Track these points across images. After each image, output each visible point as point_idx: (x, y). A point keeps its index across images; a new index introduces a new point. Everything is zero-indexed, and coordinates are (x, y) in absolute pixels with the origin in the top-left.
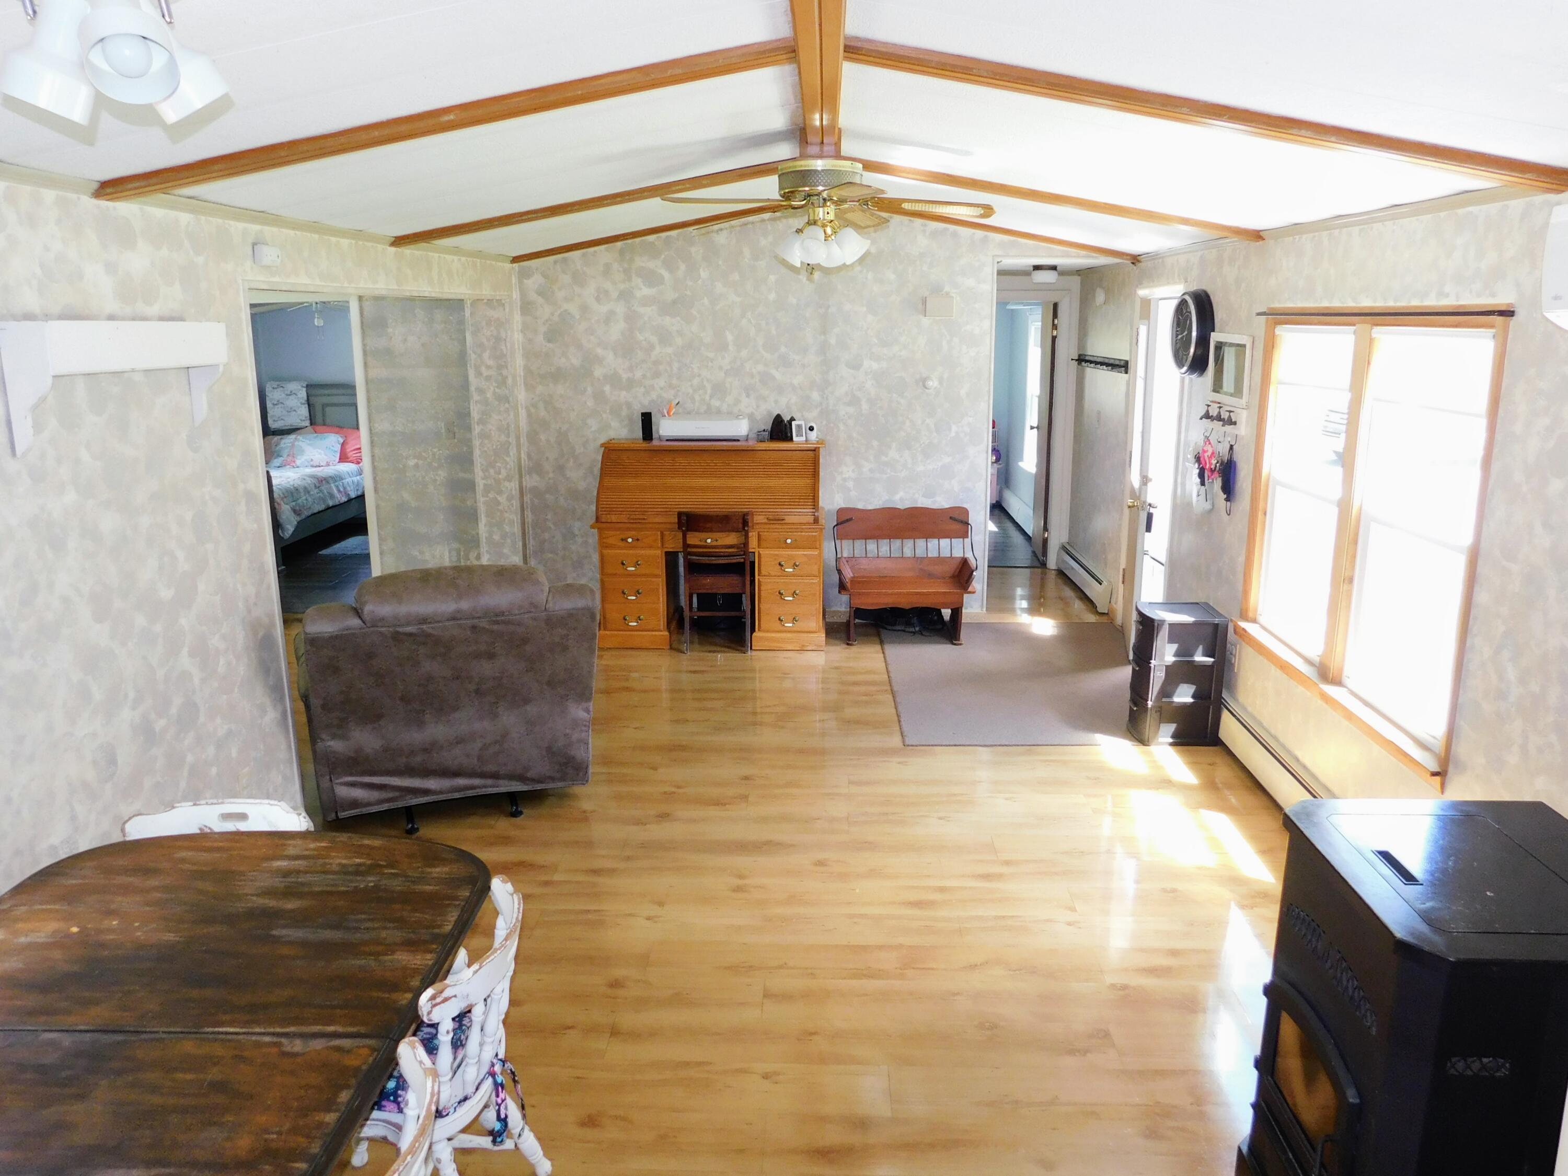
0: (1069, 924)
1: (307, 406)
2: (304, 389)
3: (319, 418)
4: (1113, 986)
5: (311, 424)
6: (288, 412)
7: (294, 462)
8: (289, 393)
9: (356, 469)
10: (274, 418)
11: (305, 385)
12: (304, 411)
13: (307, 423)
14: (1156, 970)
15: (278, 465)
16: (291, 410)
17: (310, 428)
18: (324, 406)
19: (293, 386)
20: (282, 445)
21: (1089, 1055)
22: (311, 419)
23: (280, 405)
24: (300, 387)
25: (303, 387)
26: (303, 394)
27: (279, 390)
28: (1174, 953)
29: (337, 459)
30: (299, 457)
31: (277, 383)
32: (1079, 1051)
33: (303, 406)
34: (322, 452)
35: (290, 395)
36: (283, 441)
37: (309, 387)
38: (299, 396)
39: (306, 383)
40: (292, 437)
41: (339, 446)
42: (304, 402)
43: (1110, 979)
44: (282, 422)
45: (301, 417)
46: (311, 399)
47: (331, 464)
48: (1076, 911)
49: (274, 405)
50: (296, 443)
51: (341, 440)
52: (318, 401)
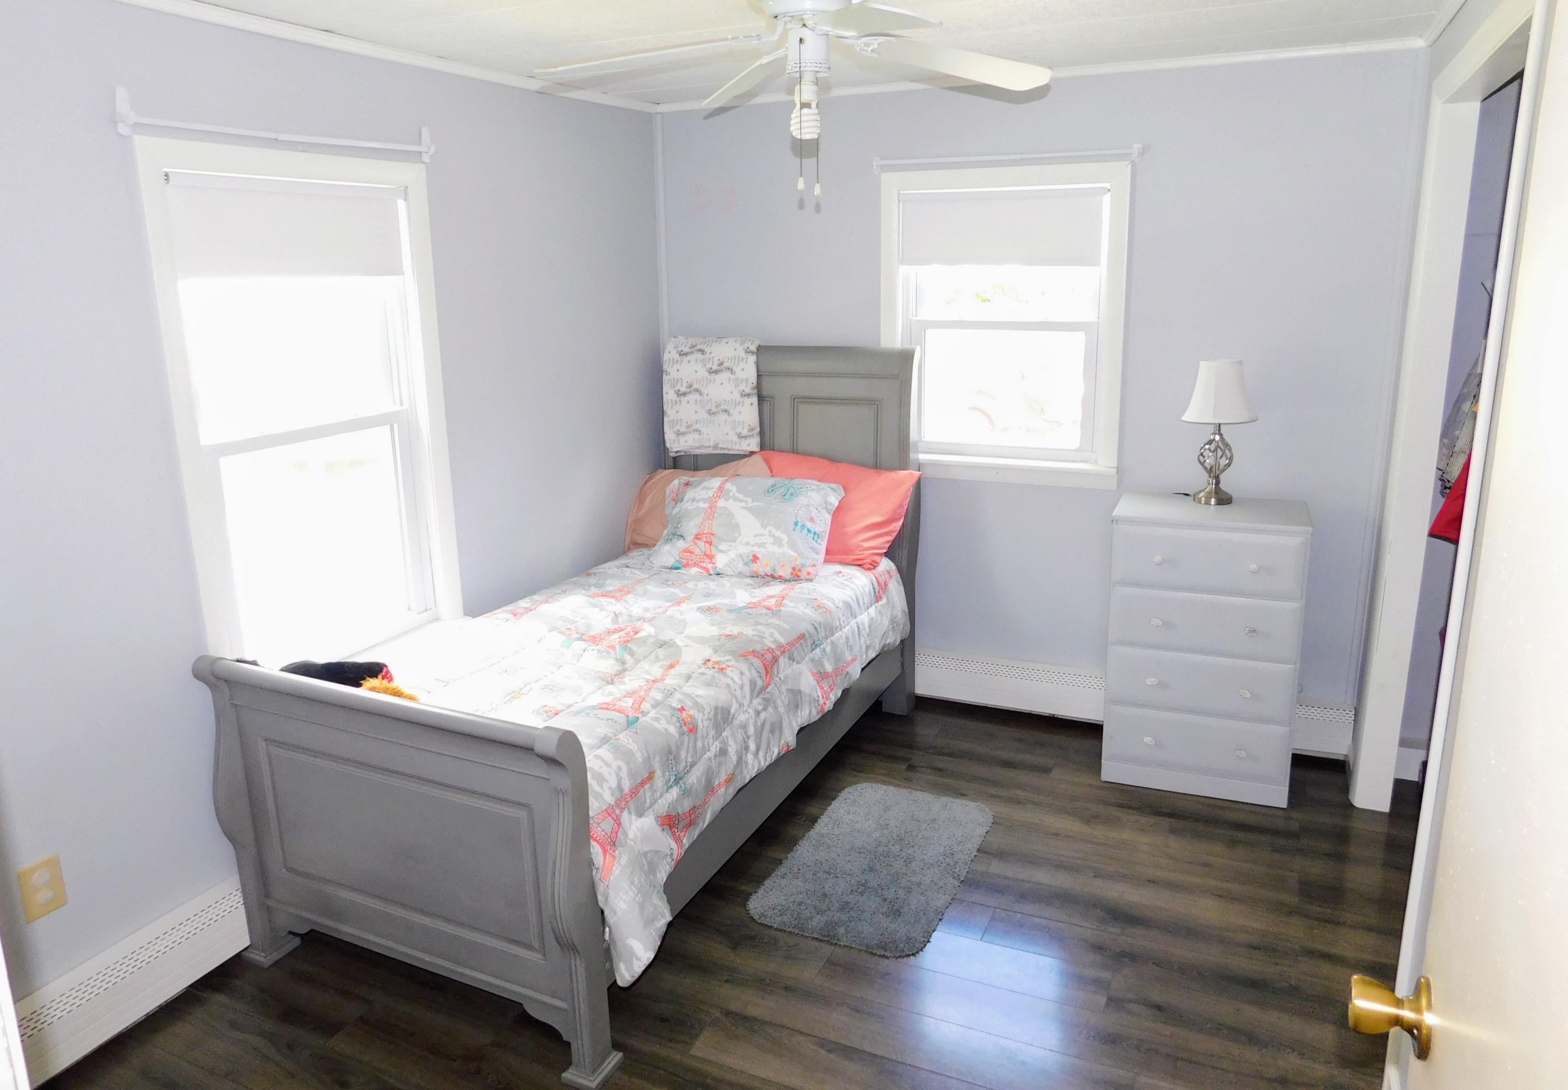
1: (755, 400)
2: (752, 359)
3: (782, 437)
5: (763, 447)
6: (710, 413)
7: (711, 557)
8: (715, 367)
9: (868, 588)
10: (678, 427)
11: (753, 348)
12: (748, 413)
13: (753, 444)
15: (671, 562)
16: (718, 410)
17: (757, 460)
18: (797, 400)
19: (724, 351)
20: (686, 505)
22: (762, 434)
23: (693, 397)
24: (742, 354)
25: (748, 351)
26: (748, 371)
27: (692, 357)
29: (822, 556)
30: (723, 546)
31: (691, 341)
33: (748, 401)
34: (785, 538)
35: (716, 372)
36: (690, 494)
37: (762, 351)
38: (740, 374)
39: (757, 343)
40: (711, 483)
41: (828, 518)
42: (748, 390)
44: (696, 436)
45: (739, 430)
46: (767, 383)
47: (803, 575)
49: (680, 394)
50: (721, 503)
51: (834, 501)
52: (783, 389)
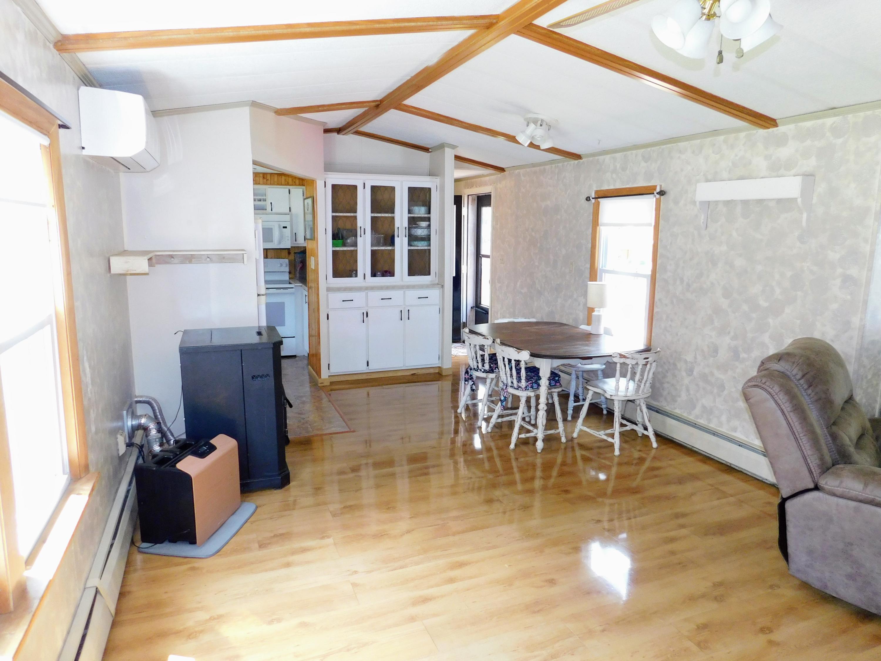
0: (356, 572)
4: (328, 537)
14: (302, 551)
21: (343, 507)
28: (288, 565)
32: (347, 507)
43: (330, 541)
48: (352, 584)
